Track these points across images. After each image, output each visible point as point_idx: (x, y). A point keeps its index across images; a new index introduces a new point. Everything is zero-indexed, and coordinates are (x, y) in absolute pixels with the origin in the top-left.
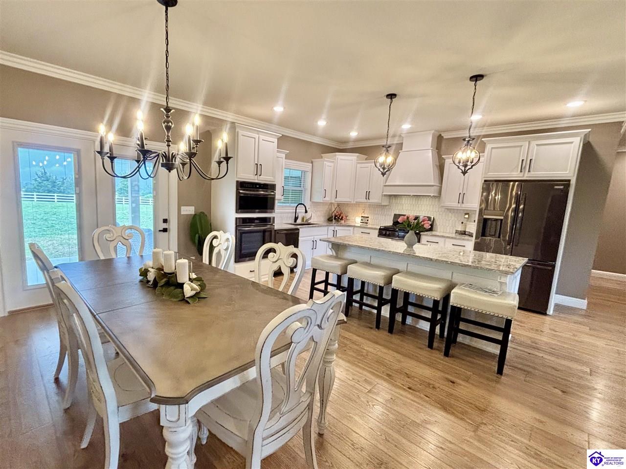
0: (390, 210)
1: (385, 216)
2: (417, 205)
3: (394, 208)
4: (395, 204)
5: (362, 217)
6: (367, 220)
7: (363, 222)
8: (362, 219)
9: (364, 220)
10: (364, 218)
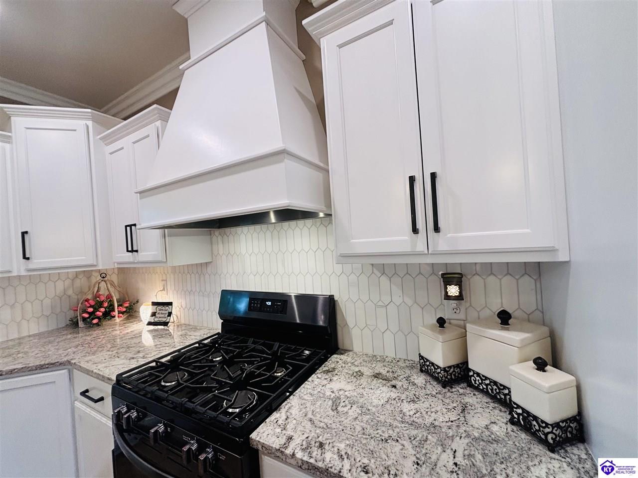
5: (154, 304)
6: (167, 314)
7: (156, 320)
8: (156, 312)
9: (159, 314)
10: (160, 308)
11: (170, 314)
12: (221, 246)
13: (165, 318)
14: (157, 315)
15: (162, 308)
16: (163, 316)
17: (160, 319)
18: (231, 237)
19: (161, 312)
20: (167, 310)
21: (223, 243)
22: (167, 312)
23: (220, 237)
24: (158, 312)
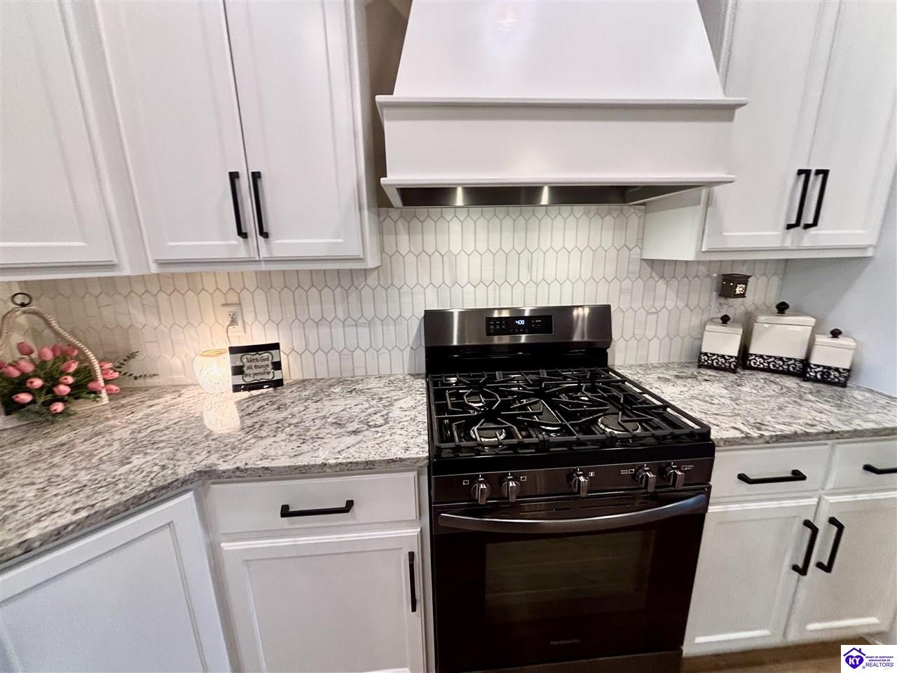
0: (393, 292)
1: (370, 324)
2: (525, 257)
3: (411, 281)
4: (411, 259)
5: (233, 350)
6: (271, 367)
7: (248, 380)
8: (242, 367)
9: (249, 368)
10: (249, 357)
11: (277, 366)
12: (404, 239)
13: (269, 373)
14: (247, 372)
15: (255, 357)
16: (262, 370)
17: (258, 378)
18: (429, 224)
19: (253, 364)
20: (268, 359)
21: (409, 233)
22: (269, 363)
23: (400, 224)
24: (247, 364)
